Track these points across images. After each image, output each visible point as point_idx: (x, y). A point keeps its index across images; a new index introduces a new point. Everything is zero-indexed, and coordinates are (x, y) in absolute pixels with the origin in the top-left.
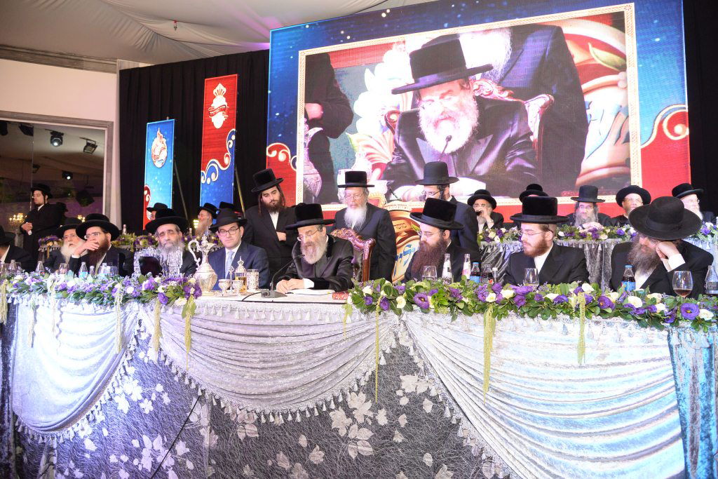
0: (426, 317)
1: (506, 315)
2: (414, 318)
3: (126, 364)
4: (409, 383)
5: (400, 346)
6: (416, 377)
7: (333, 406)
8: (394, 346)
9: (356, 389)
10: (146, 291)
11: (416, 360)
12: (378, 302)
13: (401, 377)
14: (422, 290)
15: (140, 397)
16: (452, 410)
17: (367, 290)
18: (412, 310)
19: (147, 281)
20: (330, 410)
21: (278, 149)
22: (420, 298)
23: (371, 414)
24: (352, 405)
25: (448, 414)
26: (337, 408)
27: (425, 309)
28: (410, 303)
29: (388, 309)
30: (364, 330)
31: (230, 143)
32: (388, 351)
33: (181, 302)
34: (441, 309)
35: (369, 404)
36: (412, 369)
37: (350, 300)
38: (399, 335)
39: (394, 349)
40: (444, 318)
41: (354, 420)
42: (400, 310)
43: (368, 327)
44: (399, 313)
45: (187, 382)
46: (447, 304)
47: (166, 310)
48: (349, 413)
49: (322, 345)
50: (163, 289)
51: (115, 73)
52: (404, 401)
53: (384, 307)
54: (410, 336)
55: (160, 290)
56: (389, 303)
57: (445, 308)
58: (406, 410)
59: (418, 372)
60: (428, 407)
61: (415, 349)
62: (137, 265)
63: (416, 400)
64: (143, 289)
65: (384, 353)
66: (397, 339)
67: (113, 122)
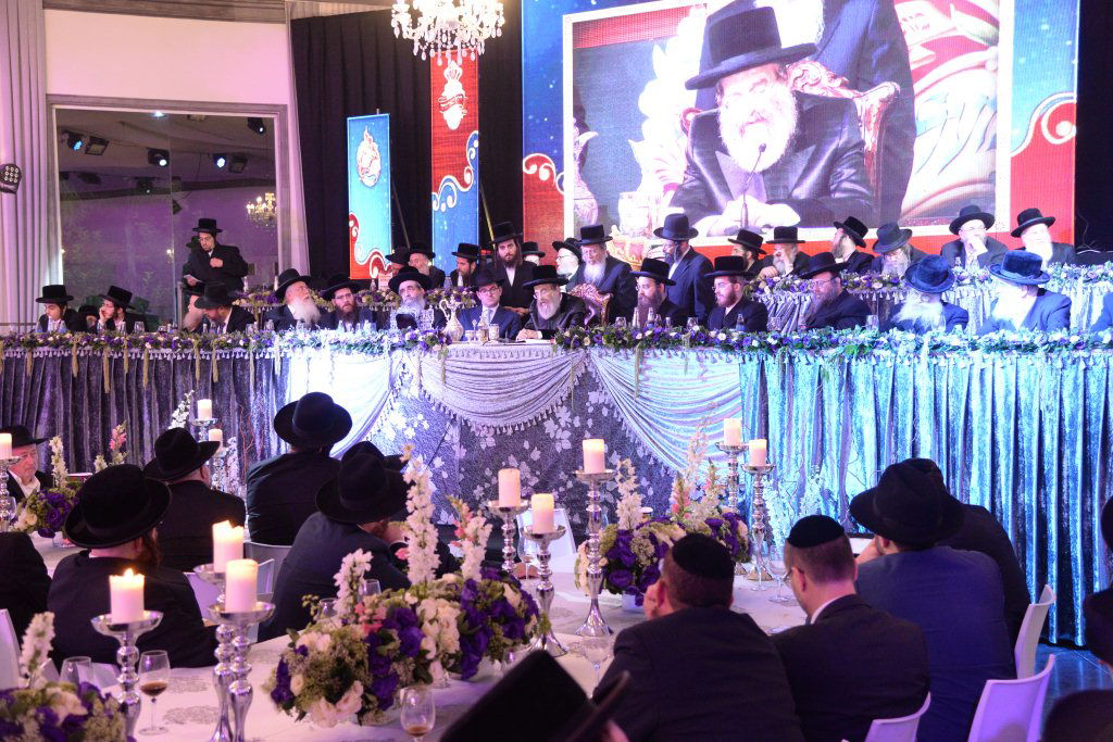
0: (602, 351)
1: (647, 347)
2: (594, 352)
3: (392, 400)
4: (593, 397)
5: (587, 372)
6: (597, 392)
7: (545, 417)
8: (584, 372)
9: (560, 403)
10: (409, 341)
11: (597, 381)
12: (573, 342)
13: (589, 393)
15: (405, 426)
16: (618, 413)
18: (593, 346)
20: (543, 420)
21: (539, 161)
22: (598, 338)
23: (570, 420)
24: (557, 415)
25: (615, 416)
26: (548, 419)
27: (601, 344)
28: (593, 343)
29: (579, 346)
30: (565, 361)
31: (471, 153)
32: (580, 375)
33: (436, 347)
34: (610, 345)
35: (569, 414)
36: (595, 387)
38: (586, 364)
39: (584, 374)
40: (611, 351)
41: (560, 426)
43: (567, 359)
44: (586, 348)
45: (442, 409)
46: (613, 342)
47: (426, 354)
48: (557, 421)
49: (539, 373)
50: (422, 338)
52: (591, 410)
53: (576, 345)
54: (593, 364)
55: (420, 339)
56: (579, 343)
57: (612, 345)
58: (593, 415)
59: (598, 389)
60: (605, 412)
61: (596, 373)
62: (393, 322)
63: (598, 408)
64: (407, 339)
65: (578, 377)
66: (586, 368)
67: (287, 106)
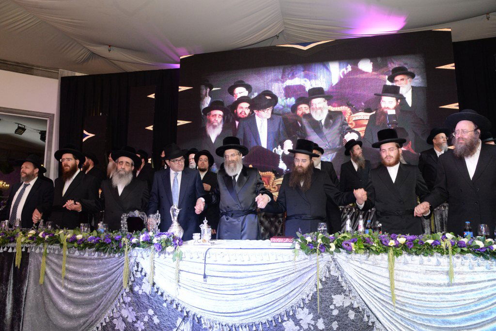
0: (349, 256)
1: (401, 254)
2: (341, 256)
3: (125, 294)
4: (338, 300)
5: (331, 276)
6: (343, 296)
7: (286, 319)
8: (328, 275)
9: (302, 306)
10: (143, 242)
11: (343, 284)
12: (318, 247)
13: (333, 296)
14: (346, 239)
15: (135, 320)
16: (368, 316)
17: (309, 239)
18: (340, 252)
19: (144, 235)
20: (283, 321)
22: (346, 244)
23: (313, 322)
24: (298, 317)
25: (366, 319)
26: (288, 320)
27: (349, 251)
29: (324, 252)
30: (307, 266)
32: (324, 280)
33: (170, 249)
34: (360, 251)
35: (311, 316)
36: (340, 290)
37: (297, 246)
38: (331, 268)
39: (327, 278)
40: (362, 256)
41: (301, 327)
42: (332, 252)
43: (311, 264)
44: (332, 253)
45: (174, 306)
46: (363, 247)
47: (159, 255)
48: (297, 323)
49: (278, 276)
50: (157, 240)
51: (58, 79)
52: (335, 312)
53: (322, 250)
54: (338, 268)
55: (155, 241)
56: (325, 247)
57: (362, 250)
58: (337, 318)
59: (344, 292)
60: (352, 315)
61: (342, 277)
63: (343, 311)
64: (141, 240)
65: (321, 281)
66: (329, 271)
67: (54, 115)
